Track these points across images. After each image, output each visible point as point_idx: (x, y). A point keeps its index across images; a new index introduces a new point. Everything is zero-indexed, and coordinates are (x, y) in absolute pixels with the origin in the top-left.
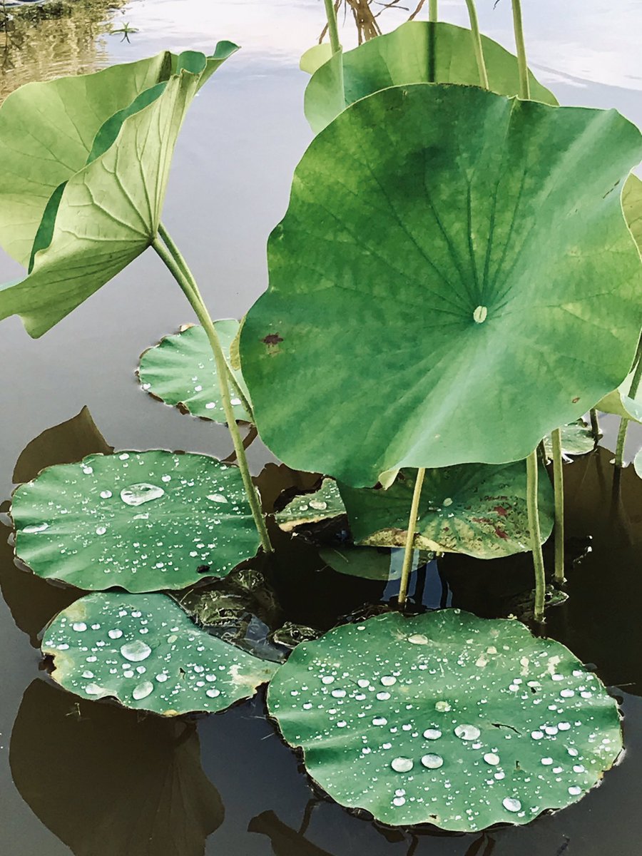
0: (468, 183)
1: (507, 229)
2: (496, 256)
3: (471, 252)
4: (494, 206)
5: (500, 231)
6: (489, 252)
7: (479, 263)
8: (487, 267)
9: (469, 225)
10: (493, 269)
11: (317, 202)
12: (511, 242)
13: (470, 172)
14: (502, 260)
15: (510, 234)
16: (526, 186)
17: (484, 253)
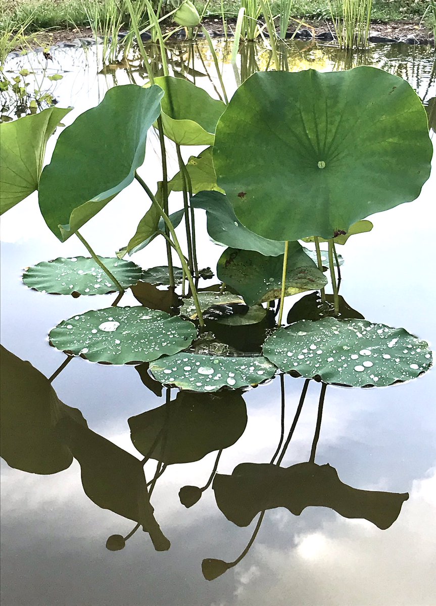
0: (299, 110)
1: (324, 124)
2: (322, 137)
3: (309, 139)
4: (315, 116)
5: (322, 126)
6: (317, 136)
7: (314, 143)
8: (318, 144)
9: (304, 127)
10: (322, 144)
11: (232, 132)
12: (329, 129)
13: (298, 105)
14: (326, 138)
15: (327, 126)
16: (328, 104)
17: (315, 138)
